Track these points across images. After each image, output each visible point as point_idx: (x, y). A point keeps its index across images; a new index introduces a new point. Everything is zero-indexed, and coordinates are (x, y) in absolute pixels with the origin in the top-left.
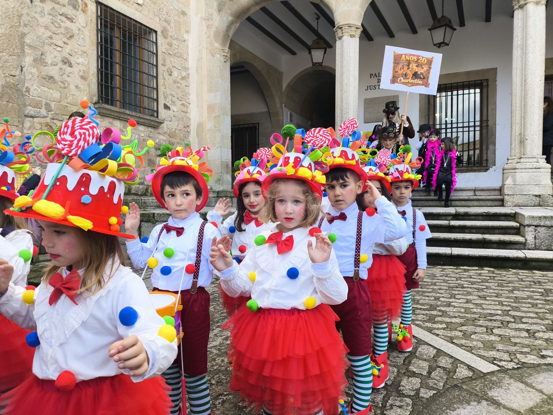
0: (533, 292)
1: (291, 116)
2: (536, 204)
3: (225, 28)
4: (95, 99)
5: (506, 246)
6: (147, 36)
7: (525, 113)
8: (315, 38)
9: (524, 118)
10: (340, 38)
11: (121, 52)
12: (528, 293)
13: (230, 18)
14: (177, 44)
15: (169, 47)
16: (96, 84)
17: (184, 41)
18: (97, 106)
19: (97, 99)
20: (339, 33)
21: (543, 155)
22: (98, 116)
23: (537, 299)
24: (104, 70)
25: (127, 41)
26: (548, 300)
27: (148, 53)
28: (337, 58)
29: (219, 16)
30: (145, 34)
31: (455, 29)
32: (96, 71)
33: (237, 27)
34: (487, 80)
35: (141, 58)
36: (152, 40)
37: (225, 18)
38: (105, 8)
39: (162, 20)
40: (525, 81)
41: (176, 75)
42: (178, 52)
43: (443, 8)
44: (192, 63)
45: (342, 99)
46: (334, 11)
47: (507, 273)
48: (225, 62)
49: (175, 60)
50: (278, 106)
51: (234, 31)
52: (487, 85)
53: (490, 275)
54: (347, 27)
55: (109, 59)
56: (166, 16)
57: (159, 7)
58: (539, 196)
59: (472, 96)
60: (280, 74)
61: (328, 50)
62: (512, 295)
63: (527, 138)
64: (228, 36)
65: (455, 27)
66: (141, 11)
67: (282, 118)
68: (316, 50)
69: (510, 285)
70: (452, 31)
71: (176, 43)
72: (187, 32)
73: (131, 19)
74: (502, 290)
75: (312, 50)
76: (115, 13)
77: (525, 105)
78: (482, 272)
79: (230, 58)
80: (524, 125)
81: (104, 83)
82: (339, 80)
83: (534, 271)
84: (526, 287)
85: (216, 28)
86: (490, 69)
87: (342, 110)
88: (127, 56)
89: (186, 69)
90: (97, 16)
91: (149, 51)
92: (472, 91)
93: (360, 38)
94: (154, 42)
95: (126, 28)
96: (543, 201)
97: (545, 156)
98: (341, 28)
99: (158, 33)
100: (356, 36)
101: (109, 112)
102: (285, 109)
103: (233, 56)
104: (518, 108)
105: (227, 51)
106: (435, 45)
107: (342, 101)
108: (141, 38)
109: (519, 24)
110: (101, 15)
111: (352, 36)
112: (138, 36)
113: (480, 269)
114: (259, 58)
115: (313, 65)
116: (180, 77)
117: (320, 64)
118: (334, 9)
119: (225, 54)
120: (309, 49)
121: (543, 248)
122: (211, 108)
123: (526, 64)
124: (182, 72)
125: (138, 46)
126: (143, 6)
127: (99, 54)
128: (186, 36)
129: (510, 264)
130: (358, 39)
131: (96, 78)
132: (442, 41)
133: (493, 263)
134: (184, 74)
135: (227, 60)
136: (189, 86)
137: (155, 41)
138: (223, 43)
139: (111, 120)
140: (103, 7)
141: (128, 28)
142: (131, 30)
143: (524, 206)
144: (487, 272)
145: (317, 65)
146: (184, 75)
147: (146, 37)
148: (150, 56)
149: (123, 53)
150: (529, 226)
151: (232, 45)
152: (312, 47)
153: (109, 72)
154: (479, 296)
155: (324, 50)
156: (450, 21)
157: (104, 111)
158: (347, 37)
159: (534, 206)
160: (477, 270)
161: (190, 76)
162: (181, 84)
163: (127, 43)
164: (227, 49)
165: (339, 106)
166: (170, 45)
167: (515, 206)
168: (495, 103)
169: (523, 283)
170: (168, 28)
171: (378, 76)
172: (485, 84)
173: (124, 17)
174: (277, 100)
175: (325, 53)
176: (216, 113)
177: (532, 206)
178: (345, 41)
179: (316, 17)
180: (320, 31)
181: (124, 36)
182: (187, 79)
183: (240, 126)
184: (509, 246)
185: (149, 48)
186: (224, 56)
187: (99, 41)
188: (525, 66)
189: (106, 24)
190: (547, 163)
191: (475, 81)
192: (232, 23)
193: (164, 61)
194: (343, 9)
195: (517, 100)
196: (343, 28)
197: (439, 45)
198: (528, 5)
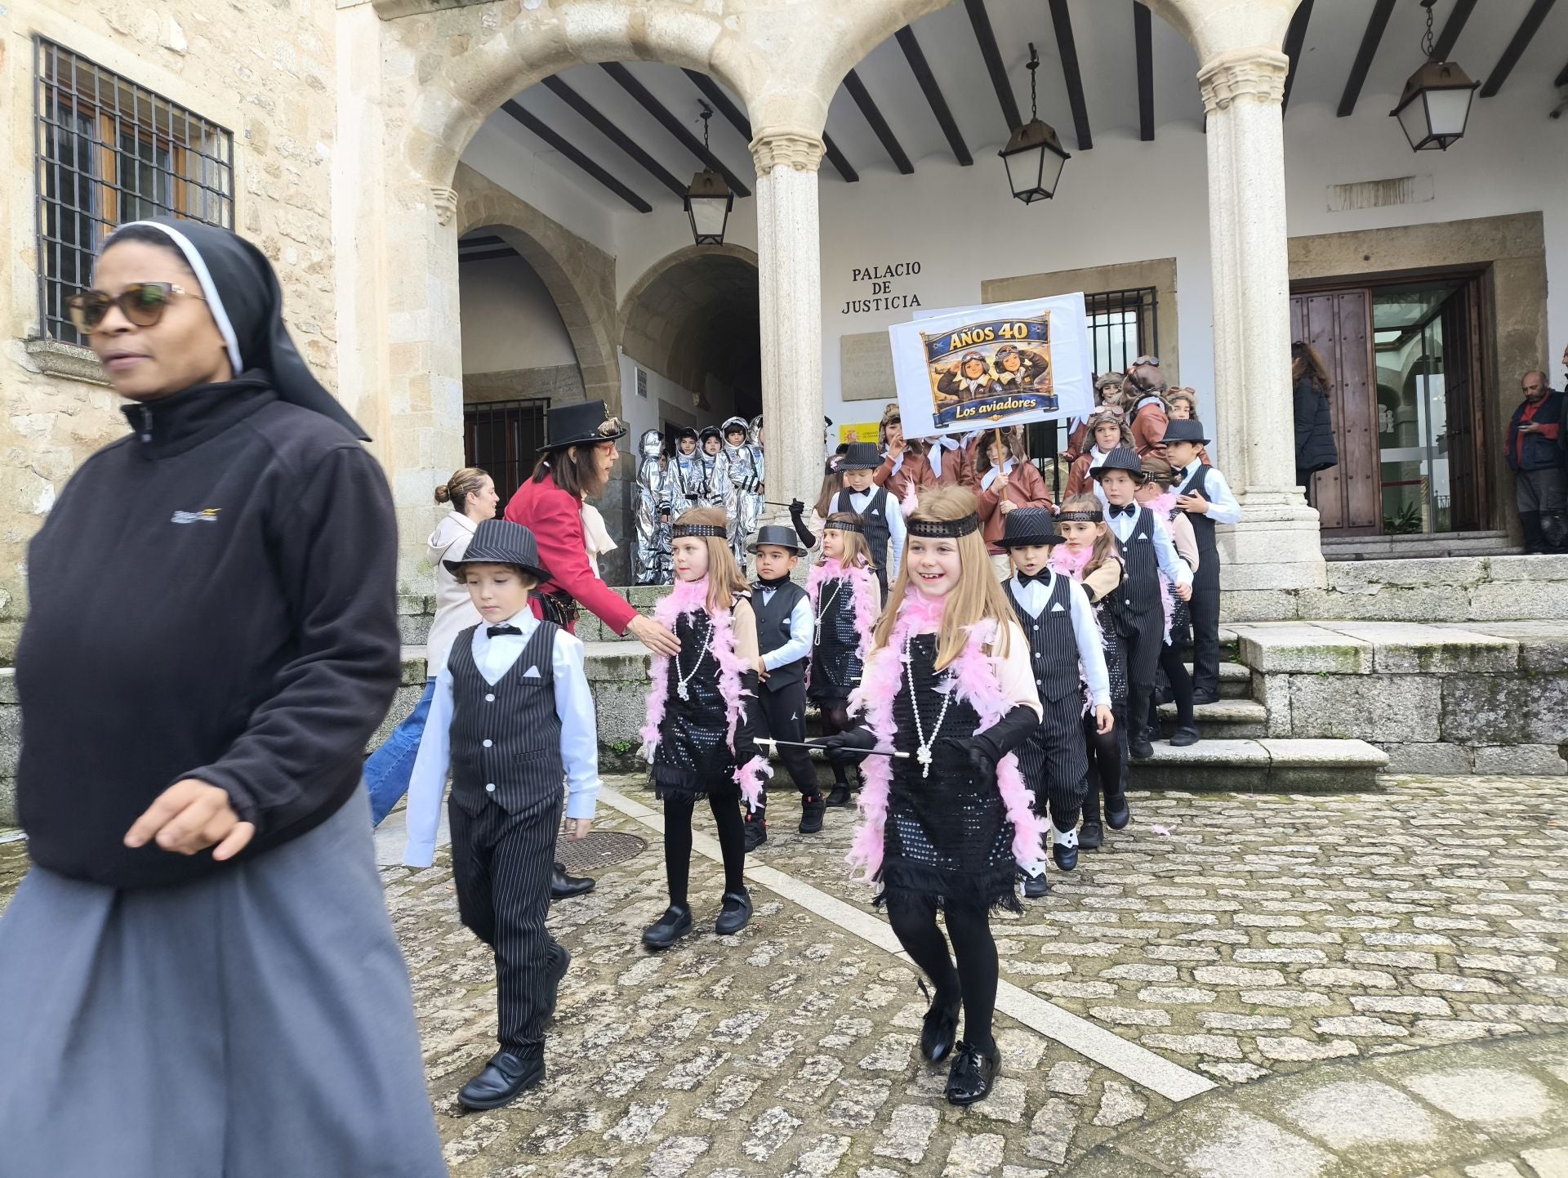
0: (1292, 855)
1: (642, 379)
2: (1290, 614)
3: (441, 130)
4: (30, 326)
5: (1220, 730)
6: (202, 145)
7: (1248, 375)
8: (701, 167)
9: (1246, 388)
10: (767, 171)
11: (116, 189)
12: (1281, 860)
13: (456, 103)
14: (295, 170)
15: (269, 178)
16: (34, 280)
17: (317, 163)
18: (36, 347)
19: (38, 327)
20: (763, 158)
21: (1298, 484)
22: (40, 378)
23: (1304, 875)
24: (58, 239)
25: (137, 156)
26: (1330, 877)
27: (205, 195)
28: (760, 225)
29: (422, 97)
30: (196, 137)
31: (1067, 156)
32: (31, 242)
33: (476, 128)
34: (1153, 290)
35: (181, 209)
36: (216, 156)
37: (439, 103)
38: (63, 56)
39: (249, 98)
40: (1244, 294)
41: (293, 260)
42: (298, 193)
43: (1034, 99)
44: (342, 226)
45: (778, 335)
46: (747, 97)
47: (1225, 804)
48: (441, 224)
49: (290, 216)
50: (605, 350)
51: (469, 139)
52: (1154, 304)
53: (1183, 811)
54: (785, 143)
55: (78, 209)
56: (262, 88)
57: (237, 61)
58: (1296, 591)
59: (1117, 331)
60: (609, 263)
61: (736, 200)
62: (1240, 867)
63: (1257, 439)
64: (453, 152)
65: (1066, 150)
66: (182, 70)
67: (616, 383)
68: (705, 200)
69: (1234, 838)
70: (1060, 159)
71: (291, 168)
72: (328, 136)
73: (149, 92)
74: (1213, 854)
75: (692, 200)
76: (96, 71)
77: (1247, 356)
78: (1161, 803)
79: (459, 213)
80: (1248, 407)
81: (58, 278)
82: (768, 284)
83: (1294, 797)
84: (1276, 844)
85: (416, 129)
86: (1160, 261)
87: (778, 366)
88: (137, 200)
89: (322, 242)
90: (36, 81)
91: (208, 188)
92: (1116, 318)
93: (820, 172)
94: (222, 163)
95: (132, 117)
96: (1305, 606)
97: (1303, 489)
98: (768, 143)
99: (236, 137)
100: (809, 166)
101: (77, 368)
102: (623, 360)
103: (467, 208)
104: (1231, 363)
105: (447, 194)
106: (1016, 195)
107: (778, 340)
108: (181, 150)
109: (1221, 149)
110: (49, 76)
111: (799, 167)
112: (171, 144)
113: (1155, 795)
114: (545, 217)
115: (697, 243)
116: (305, 265)
117: (717, 240)
118: (748, 89)
119: (441, 203)
120: (686, 196)
121: (1313, 732)
122: (401, 354)
123: (1242, 251)
124: (312, 251)
125: (172, 171)
126: (188, 57)
127: (44, 191)
128: (322, 149)
129: (1230, 780)
130: (815, 175)
131: (34, 265)
132: (1035, 186)
133: (1189, 777)
134: (317, 256)
135: (450, 218)
136: (332, 291)
137: (226, 160)
138: (437, 172)
139: (82, 390)
140: (55, 52)
141: (139, 120)
142: (150, 125)
143: (1259, 620)
144: (1175, 803)
145: (707, 241)
146: (316, 259)
147: (197, 148)
148: (209, 202)
149: (122, 192)
150: (1274, 673)
151: (464, 177)
152: (692, 192)
153: (77, 246)
154: (1154, 874)
155: (724, 201)
156: (1054, 135)
157: (61, 365)
158: (785, 168)
159: (1284, 619)
160: (1147, 799)
161: (335, 262)
162: (307, 284)
163: (137, 164)
164: (447, 190)
165: (770, 356)
166: (274, 172)
167: (1238, 621)
168: (1175, 350)
169: (1266, 831)
170: (268, 123)
171: (873, 276)
172: (1148, 299)
173: (124, 86)
174: (600, 334)
175: (729, 209)
176: (417, 370)
177: (1279, 620)
178: (780, 179)
179: (702, 110)
180: (715, 150)
181: (127, 141)
182: (326, 271)
183: (495, 407)
184: (1226, 731)
185: (208, 180)
186: (437, 207)
187: (43, 152)
188: (1241, 256)
189: (66, 102)
190: (1309, 505)
191: (1123, 292)
192: (461, 117)
193: (256, 217)
194: (773, 92)
195: (1229, 341)
196: (774, 144)
197: (1028, 196)
198: (1238, 102)
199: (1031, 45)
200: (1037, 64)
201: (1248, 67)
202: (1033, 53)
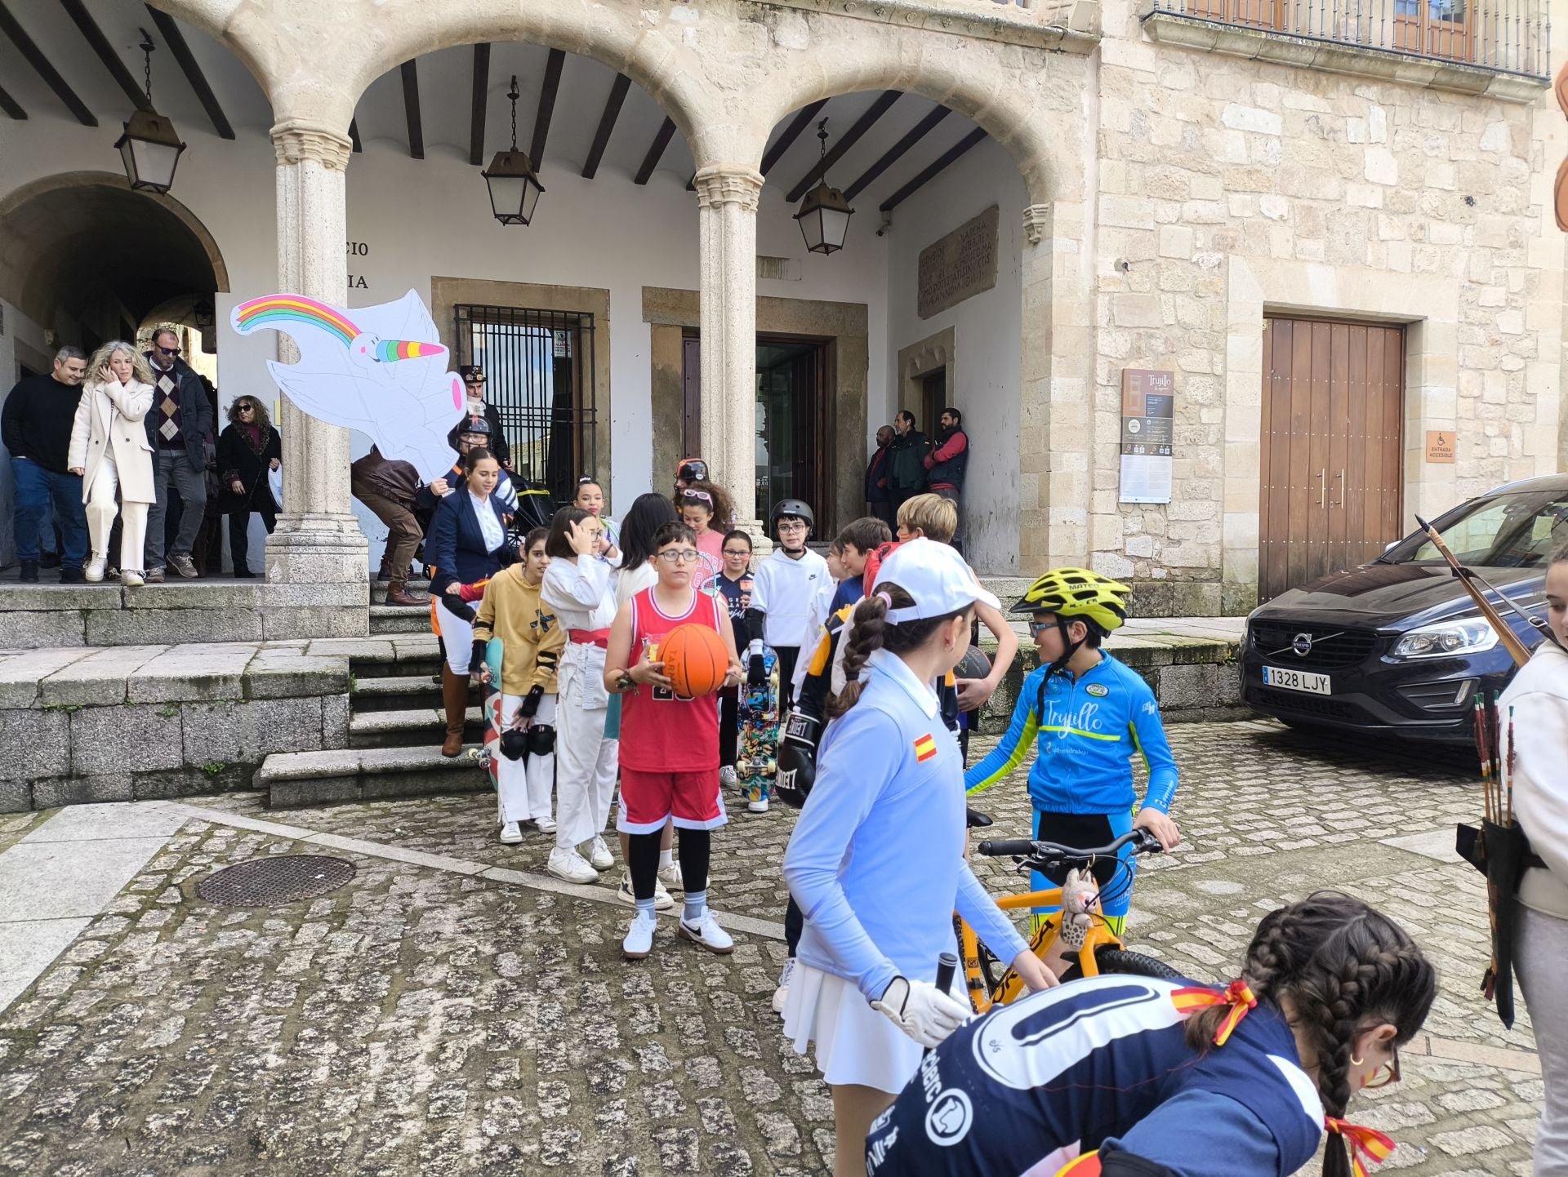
7: (730, 431)
10: (293, 161)
20: (289, 147)
21: (758, 518)
31: (543, 190)
34: (591, 316)
40: (727, 365)
46: (272, 79)
52: (592, 328)
54: (317, 139)
63: (734, 483)
68: (149, 143)
70: (537, 191)
77: (728, 416)
80: (728, 456)
97: (761, 522)
100: (338, 167)
104: (715, 419)
106: (497, 216)
109: (712, 242)
111: (328, 165)
117: (159, 190)
118: (275, 74)
123: (727, 331)
132: (516, 211)
158: (315, 163)
172: (586, 323)
178: (308, 174)
179: (142, 40)
188: (727, 335)
191: (566, 312)
194: (304, 82)
195: (713, 401)
196: (305, 137)
197: (506, 219)
198: (729, 207)
199: (514, 77)
200: (517, 96)
201: (739, 181)
202: (514, 83)
